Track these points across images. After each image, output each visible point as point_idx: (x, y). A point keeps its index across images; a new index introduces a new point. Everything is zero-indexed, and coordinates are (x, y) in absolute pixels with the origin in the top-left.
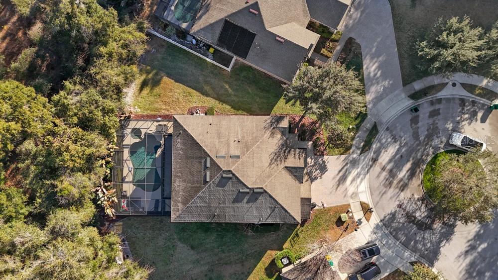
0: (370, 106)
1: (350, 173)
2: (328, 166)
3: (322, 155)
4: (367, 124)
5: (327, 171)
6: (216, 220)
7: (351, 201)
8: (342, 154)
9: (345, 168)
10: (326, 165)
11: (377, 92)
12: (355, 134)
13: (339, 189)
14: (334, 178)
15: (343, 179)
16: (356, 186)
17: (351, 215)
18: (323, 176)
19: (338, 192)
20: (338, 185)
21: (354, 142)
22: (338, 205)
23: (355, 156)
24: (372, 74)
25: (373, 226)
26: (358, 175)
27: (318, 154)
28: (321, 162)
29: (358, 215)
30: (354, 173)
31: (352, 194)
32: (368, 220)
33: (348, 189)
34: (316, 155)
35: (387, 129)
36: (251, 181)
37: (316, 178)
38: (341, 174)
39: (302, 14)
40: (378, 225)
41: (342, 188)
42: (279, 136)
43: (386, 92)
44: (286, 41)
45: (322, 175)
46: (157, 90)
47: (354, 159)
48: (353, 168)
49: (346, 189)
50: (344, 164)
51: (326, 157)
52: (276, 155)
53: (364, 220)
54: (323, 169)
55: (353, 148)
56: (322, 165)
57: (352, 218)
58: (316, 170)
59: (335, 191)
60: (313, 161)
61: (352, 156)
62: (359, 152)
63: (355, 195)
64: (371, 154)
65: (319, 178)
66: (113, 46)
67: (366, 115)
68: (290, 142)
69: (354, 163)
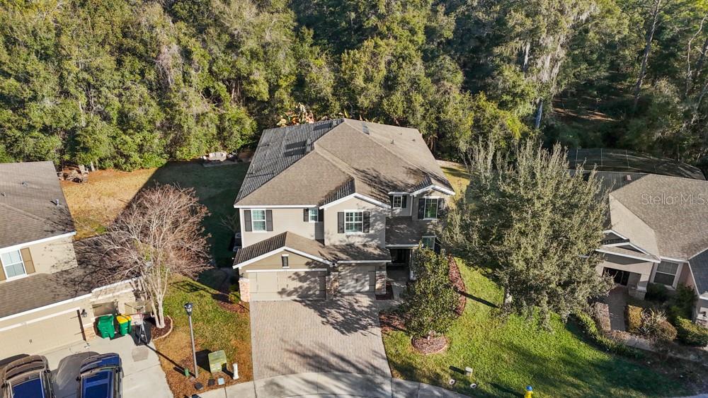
1: (337, 378)
2: (356, 337)
3: (382, 324)
5: (343, 333)
7: (259, 382)
8: (390, 362)
9: (351, 369)
10: (356, 331)
12: (453, 389)
13: (295, 356)
14: (323, 347)
15: (319, 364)
16: (301, 393)
17: (221, 381)
18: (329, 327)
19: (287, 355)
20: (304, 356)
21: (425, 386)
22: (254, 356)
27: (383, 317)
28: (363, 323)
30: (339, 387)
31: (278, 385)
33: (292, 376)
34: (381, 313)
36: (323, 145)
37: (323, 315)
38: (333, 360)
41: (294, 362)
42: (411, 181)
45: (332, 324)
47: (379, 386)
48: (353, 385)
49: (293, 372)
50: (360, 366)
51: (377, 331)
52: (375, 177)
54: (348, 326)
55: (408, 384)
56: (358, 324)
57: (213, 382)
58: (343, 315)
59: (291, 348)
60: (364, 309)
61: (387, 382)
63: (276, 390)
65: (324, 320)
68: (402, 229)
69: (367, 386)
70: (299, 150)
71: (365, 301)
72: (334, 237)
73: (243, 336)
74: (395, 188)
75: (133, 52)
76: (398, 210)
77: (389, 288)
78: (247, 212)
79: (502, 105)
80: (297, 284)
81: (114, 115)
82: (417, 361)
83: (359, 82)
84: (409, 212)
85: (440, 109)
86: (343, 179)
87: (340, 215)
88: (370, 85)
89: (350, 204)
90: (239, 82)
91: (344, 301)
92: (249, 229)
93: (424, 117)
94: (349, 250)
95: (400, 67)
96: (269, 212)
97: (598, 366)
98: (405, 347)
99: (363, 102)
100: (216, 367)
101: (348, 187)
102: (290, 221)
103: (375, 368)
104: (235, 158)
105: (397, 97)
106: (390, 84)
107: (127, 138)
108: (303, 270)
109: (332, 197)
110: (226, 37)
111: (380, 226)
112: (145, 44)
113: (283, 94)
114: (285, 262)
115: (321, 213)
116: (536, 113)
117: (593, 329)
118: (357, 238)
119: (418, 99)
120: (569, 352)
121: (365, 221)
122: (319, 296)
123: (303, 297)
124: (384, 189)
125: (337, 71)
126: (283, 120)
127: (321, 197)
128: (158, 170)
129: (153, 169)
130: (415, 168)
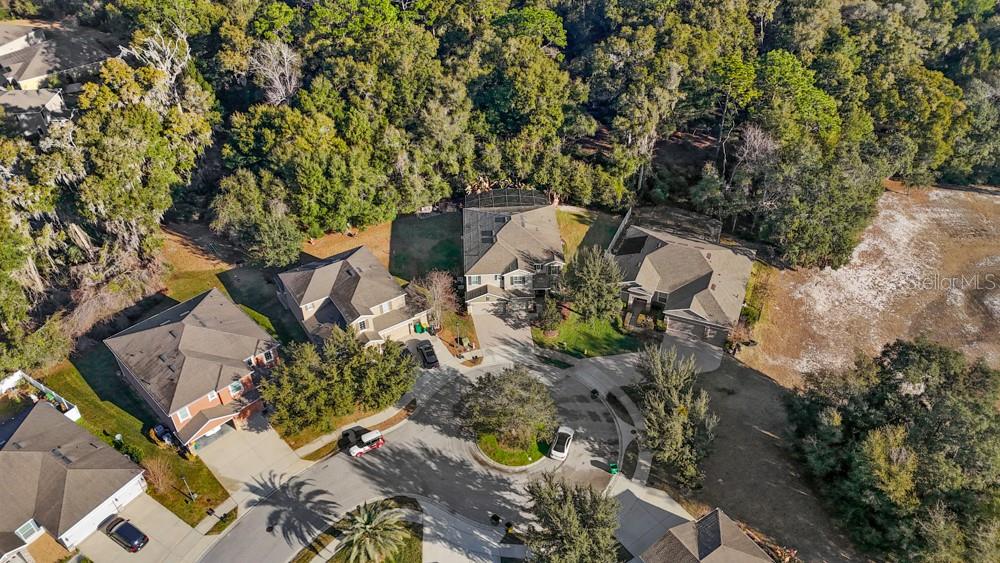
0: (590, 359)
1: (512, 347)
2: (520, 331)
3: (531, 325)
4: (569, 360)
5: (514, 330)
6: (466, 229)
7: (483, 350)
8: (534, 341)
9: (519, 344)
10: (520, 329)
11: (608, 365)
12: (559, 351)
13: (496, 340)
14: (507, 336)
15: (506, 343)
17: (468, 350)
18: (508, 327)
19: (493, 339)
20: (500, 339)
21: (548, 350)
22: (479, 340)
23: (533, 351)
24: (627, 360)
25: (456, 368)
26: (512, 355)
27: (531, 322)
28: (523, 325)
29: (468, 356)
30: (515, 352)
32: (463, 364)
33: (495, 347)
34: (531, 320)
35: (568, 376)
36: (502, 237)
37: (505, 321)
38: (512, 341)
39: (673, 283)
40: (457, 372)
41: (496, 342)
42: (545, 257)
43: (611, 373)
45: (510, 325)
46: (576, 223)
47: (530, 350)
48: (519, 350)
49: (495, 345)
50: (522, 343)
51: (529, 328)
52: (528, 257)
53: (462, 360)
54: (516, 326)
55: (541, 349)
56: (521, 325)
57: (465, 350)
58: (514, 321)
59: (494, 337)
60: (523, 318)
61: (532, 348)
62: (538, 354)
63: (491, 352)
64: (536, 365)
65: (506, 324)
67: (581, 358)
69: (525, 350)
70: (489, 239)
71: (524, 314)
72: (508, 287)
73: (473, 332)
74: (537, 261)
75: (380, 158)
76: (539, 271)
77: (535, 307)
78: (470, 278)
79: (613, 174)
80: (493, 307)
81: (371, 197)
82: (545, 340)
83: (519, 164)
84: (544, 271)
85: (571, 179)
86: (512, 259)
87: (512, 278)
88: (526, 164)
89: (517, 273)
90: (440, 166)
91: (514, 315)
92: (470, 284)
93: (561, 184)
94: (517, 293)
95: (545, 148)
96: (479, 277)
97: (620, 341)
98: (541, 335)
99: (522, 174)
100: (465, 344)
101: (514, 266)
102: (490, 280)
103: (529, 344)
104: (438, 211)
105: (543, 172)
106: (538, 161)
107: (377, 208)
108: (495, 302)
109: (508, 270)
110: (434, 143)
111: (530, 281)
112: (387, 153)
113: (468, 166)
114: (487, 299)
115: (503, 278)
116: (639, 171)
117: (620, 325)
118: (520, 287)
119: (557, 172)
120: (608, 335)
121: (523, 280)
122: (503, 313)
123: (496, 313)
124: (532, 262)
125: (504, 152)
126: (469, 187)
127: (502, 270)
128: (393, 223)
129: (390, 222)
130: (547, 248)
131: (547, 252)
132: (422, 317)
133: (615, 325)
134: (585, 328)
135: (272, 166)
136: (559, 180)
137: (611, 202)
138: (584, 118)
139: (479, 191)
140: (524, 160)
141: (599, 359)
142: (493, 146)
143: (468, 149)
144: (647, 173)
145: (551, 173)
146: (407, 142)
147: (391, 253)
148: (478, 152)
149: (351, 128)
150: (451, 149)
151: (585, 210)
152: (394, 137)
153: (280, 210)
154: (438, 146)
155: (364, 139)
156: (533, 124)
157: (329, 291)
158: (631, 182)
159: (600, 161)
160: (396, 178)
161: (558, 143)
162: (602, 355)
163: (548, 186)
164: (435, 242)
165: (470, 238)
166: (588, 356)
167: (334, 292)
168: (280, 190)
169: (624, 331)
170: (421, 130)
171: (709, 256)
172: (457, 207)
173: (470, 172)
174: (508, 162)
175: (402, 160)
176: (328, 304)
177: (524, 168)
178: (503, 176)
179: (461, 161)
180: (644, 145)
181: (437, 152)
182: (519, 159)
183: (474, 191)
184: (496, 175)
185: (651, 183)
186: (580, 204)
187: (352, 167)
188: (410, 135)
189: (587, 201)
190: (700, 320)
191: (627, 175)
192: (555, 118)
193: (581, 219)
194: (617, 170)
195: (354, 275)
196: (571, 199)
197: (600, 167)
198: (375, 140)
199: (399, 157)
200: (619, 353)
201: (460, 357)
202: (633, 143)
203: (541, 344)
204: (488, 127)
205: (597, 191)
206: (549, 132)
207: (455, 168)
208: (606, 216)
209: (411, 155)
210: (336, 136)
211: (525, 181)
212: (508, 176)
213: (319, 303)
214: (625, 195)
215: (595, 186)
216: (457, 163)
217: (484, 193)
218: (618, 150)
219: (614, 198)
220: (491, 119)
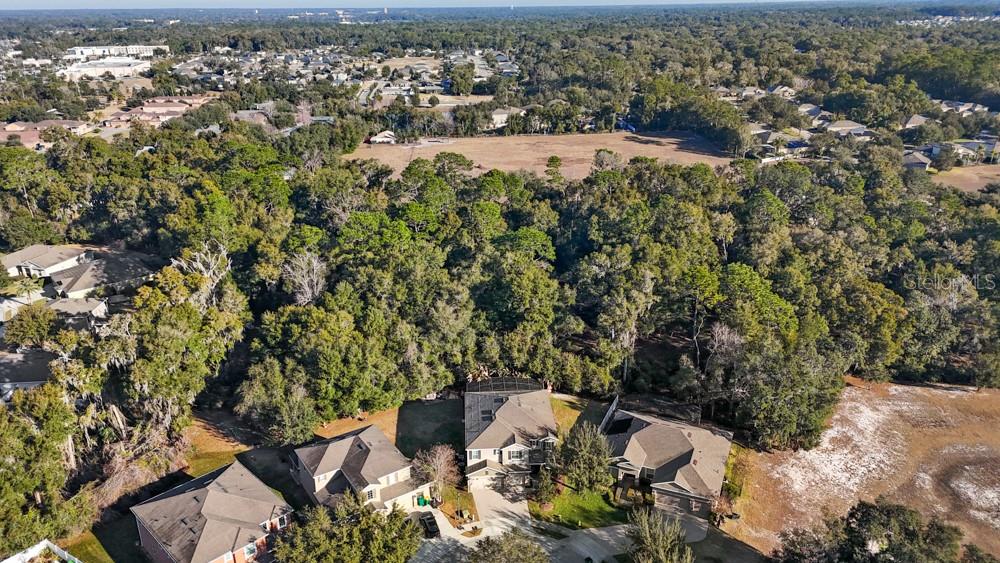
0: (585, 531)
1: (511, 520)
2: (515, 504)
3: (528, 499)
4: (564, 531)
5: (512, 503)
6: (467, 411)
7: (482, 522)
8: (530, 513)
9: (516, 516)
10: (517, 502)
11: (601, 536)
12: (554, 523)
13: (494, 512)
14: (505, 508)
15: (505, 515)
17: (468, 521)
18: (506, 501)
19: (491, 512)
20: (498, 512)
21: (543, 522)
22: (479, 512)
23: (530, 523)
24: (619, 531)
25: (457, 538)
26: (510, 527)
27: (528, 496)
28: (520, 499)
29: (468, 527)
30: (512, 523)
32: (463, 534)
34: (527, 494)
35: (563, 547)
36: (500, 415)
37: (503, 495)
38: (509, 513)
39: (658, 460)
40: (457, 542)
41: (495, 514)
42: (540, 434)
43: (604, 544)
44: (626, 446)
45: (507, 499)
47: (526, 522)
48: (517, 522)
49: (494, 518)
50: (519, 515)
51: (526, 502)
52: (524, 434)
53: (462, 531)
54: (514, 500)
55: (538, 522)
56: (518, 499)
57: (465, 522)
58: (512, 495)
59: (493, 509)
60: (520, 493)
61: (529, 521)
62: (534, 525)
63: (489, 524)
64: (533, 535)
65: (504, 498)
66: (593, 366)
67: (575, 529)
68: (536, 456)
69: (522, 522)
70: (489, 417)
71: (521, 489)
72: (507, 461)
73: (473, 505)
74: (533, 437)
75: (392, 348)
76: (534, 447)
77: (531, 482)
78: (471, 452)
79: (600, 365)
80: (492, 482)
81: (382, 383)
82: (541, 513)
83: (515, 354)
84: (540, 447)
85: (563, 368)
86: (509, 435)
87: (509, 452)
88: (521, 355)
89: (514, 448)
90: (445, 357)
91: (511, 489)
92: (471, 458)
93: (553, 373)
94: (514, 467)
95: (538, 341)
96: (479, 452)
97: (611, 514)
98: (537, 508)
99: (518, 364)
100: (466, 516)
101: (512, 440)
102: (489, 455)
103: (525, 516)
105: (537, 362)
106: (532, 354)
107: (386, 394)
108: (494, 477)
109: (506, 445)
110: (440, 335)
111: (526, 456)
112: (399, 343)
113: (470, 358)
114: (487, 473)
115: (501, 452)
116: (623, 363)
117: (612, 499)
118: (517, 462)
119: (550, 362)
120: (601, 508)
121: (520, 454)
122: (501, 488)
123: (495, 488)
124: (528, 438)
125: (502, 345)
126: (470, 376)
127: (501, 444)
128: (400, 409)
129: (397, 408)
130: (542, 426)
131: (542, 429)
132: (425, 489)
133: (606, 498)
134: (579, 500)
135: (296, 355)
136: (551, 369)
137: (600, 389)
138: (572, 318)
139: (479, 379)
140: (519, 351)
141: (593, 530)
142: (492, 339)
143: (471, 341)
144: (630, 365)
145: (544, 363)
146: (416, 335)
147: (397, 435)
148: (479, 346)
149: (368, 323)
150: (455, 341)
151: (575, 397)
152: (405, 330)
153: (299, 393)
154: (444, 338)
155: (379, 332)
156: (528, 321)
157: (341, 464)
158: (617, 373)
159: (588, 353)
160: (405, 367)
161: (550, 338)
162: (596, 526)
163: (542, 375)
164: (438, 425)
165: (470, 418)
166: (582, 527)
167: (346, 464)
168: (302, 376)
169: (615, 504)
170: (429, 324)
171: (689, 435)
172: (459, 395)
173: (472, 362)
174: (505, 353)
175: (412, 349)
176: (339, 476)
177: (520, 359)
178: (501, 365)
179: (464, 353)
180: (627, 340)
181: (443, 343)
182: (515, 350)
183: (474, 379)
184: (494, 365)
185: (634, 374)
186: (570, 391)
187: (368, 355)
188: (420, 329)
189: (577, 389)
190: (684, 493)
191: (613, 366)
192: (546, 316)
193: (572, 405)
194: (603, 360)
195: (364, 448)
196: (563, 387)
197: (587, 358)
198: (388, 333)
199: (409, 347)
200: (611, 525)
201: (460, 528)
202: (616, 338)
203: (537, 516)
204: (488, 324)
205: (586, 379)
206: (542, 327)
207: (459, 359)
208: (595, 403)
209: (420, 345)
210: (355, 330)
211: (522, 370)
212: (506, 366)
213: (331, 475)
214: (611, 384)
215: (584, 375)
216: (461, 355)
217: (483, 381)
218: (603, 344)
219: (602, 386)
220: (490, 317)
